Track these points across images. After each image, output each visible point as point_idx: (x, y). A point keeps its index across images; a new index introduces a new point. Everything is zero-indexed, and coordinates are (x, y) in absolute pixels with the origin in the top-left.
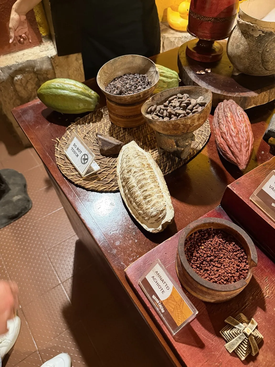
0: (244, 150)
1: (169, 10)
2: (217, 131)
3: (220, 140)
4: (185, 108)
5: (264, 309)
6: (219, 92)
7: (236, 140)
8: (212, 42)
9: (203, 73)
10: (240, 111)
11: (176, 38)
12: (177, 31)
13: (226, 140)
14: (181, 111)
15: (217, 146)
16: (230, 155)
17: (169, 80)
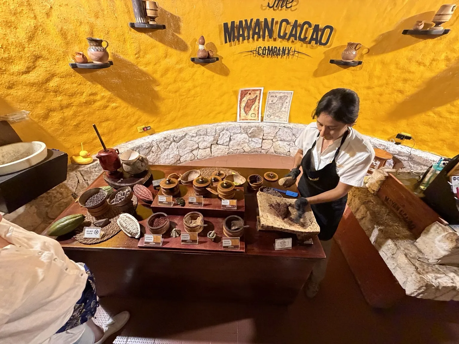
0: (150, 196)
1: (74, 157)
2: (138, 195)
3: (141, 197)
4: (124, 195)
5: (177, 225)
6: (131, 184)
7: (146, 194)
8: (117, 170)
9: (120, 181)
10: (141, 186)
11: (87, 168)
12: (85, 165)
13: (143, 196)
14: (123, 196)
15: (141, 199)
16: (147, 199)
17: (109, 190)
